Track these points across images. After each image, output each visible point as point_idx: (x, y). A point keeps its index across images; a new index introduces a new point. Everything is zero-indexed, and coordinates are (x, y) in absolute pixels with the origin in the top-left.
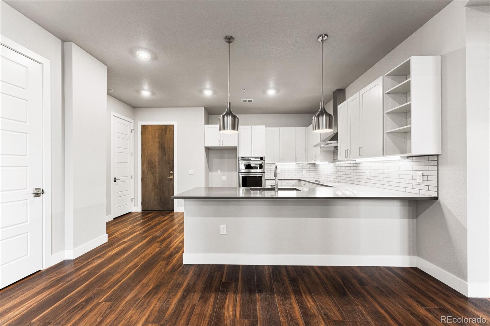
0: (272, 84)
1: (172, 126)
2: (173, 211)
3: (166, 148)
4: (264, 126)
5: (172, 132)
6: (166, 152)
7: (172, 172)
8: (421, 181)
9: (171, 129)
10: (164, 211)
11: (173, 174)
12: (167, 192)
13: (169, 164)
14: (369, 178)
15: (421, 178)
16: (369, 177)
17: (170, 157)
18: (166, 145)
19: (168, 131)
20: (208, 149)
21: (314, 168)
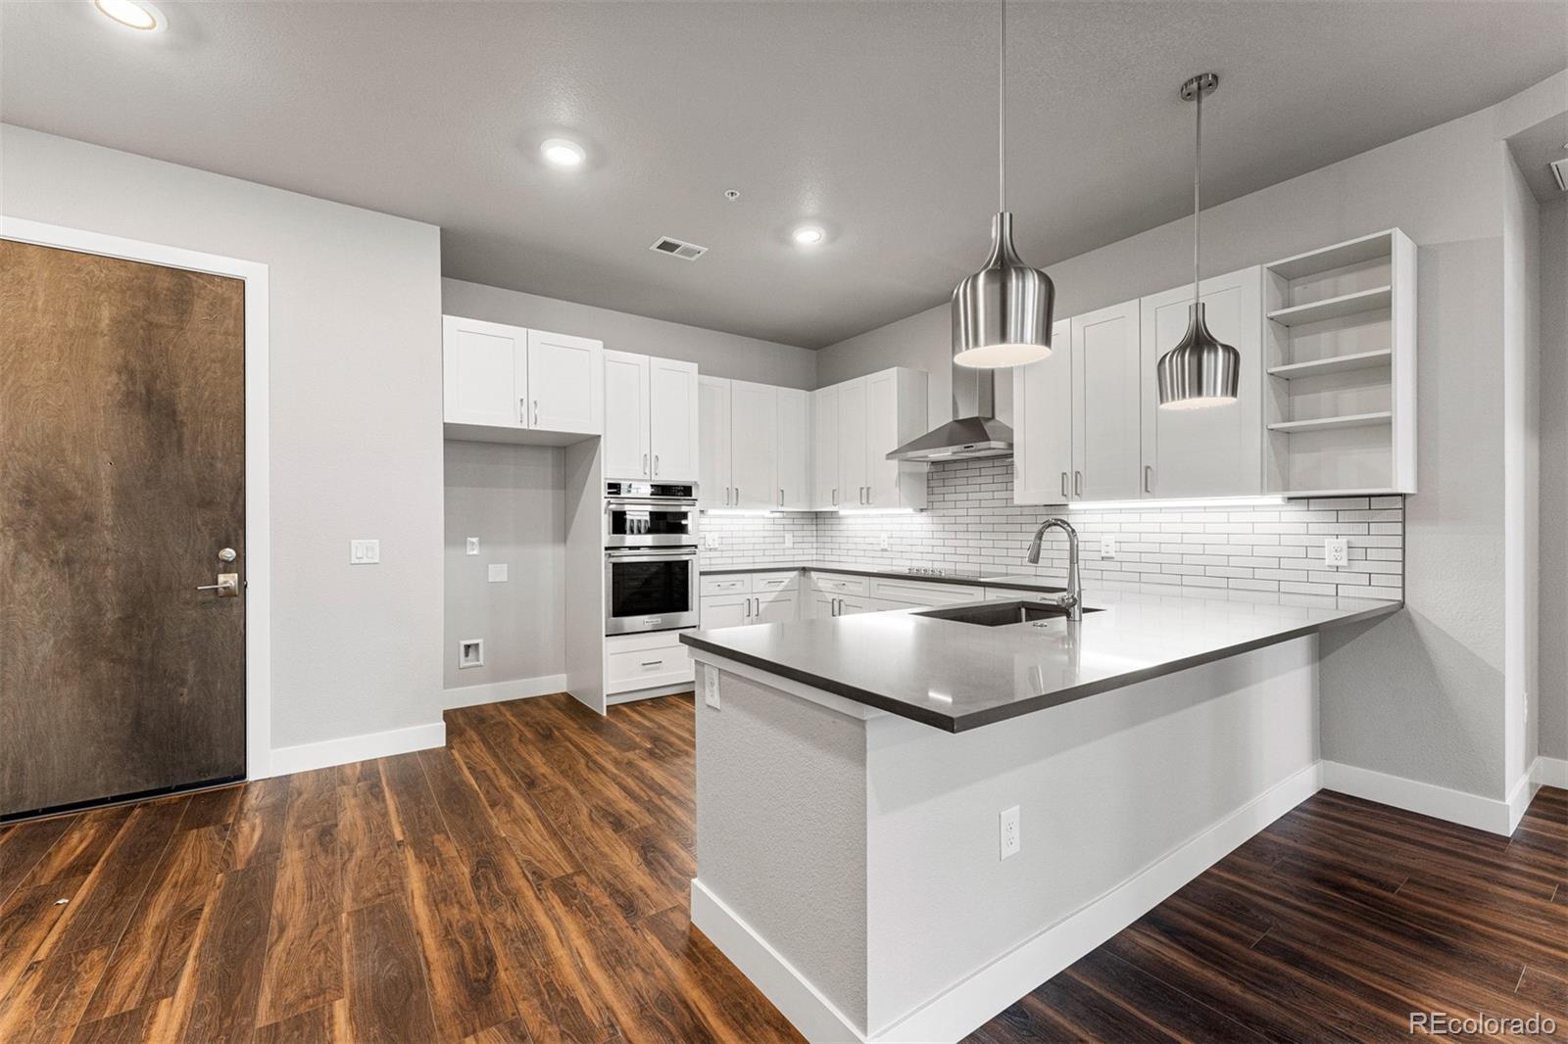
0: (810, 205)
1: (239, 285)
2: (244, 776)
3: (180, 408)
4: (695, 366)
5: (230, 323)
6: (187, 432)
7: (229, 553)
8: (1344, 562)
9: (225, 301)
10: (168, 790)
11: (239, 565)
12: (190, 677)
13: (206, 504)
14: (1112, 558)
15: (1344, 554)
16: (1112, 554)
17: (219, 465)
18: (184, 389)
19: (200, 308)
20: (460, 441)
21: (814, 528)
